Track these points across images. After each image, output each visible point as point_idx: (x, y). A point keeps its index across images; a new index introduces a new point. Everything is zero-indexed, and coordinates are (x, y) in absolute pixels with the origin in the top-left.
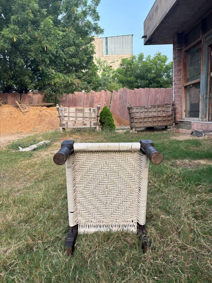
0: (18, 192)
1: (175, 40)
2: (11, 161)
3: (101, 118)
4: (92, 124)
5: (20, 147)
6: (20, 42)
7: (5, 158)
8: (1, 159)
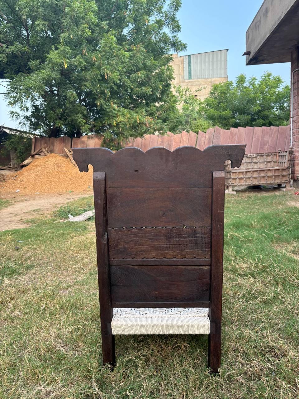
0: (67, 289)
1: (295, 56)
2: (58, 236)
5: (70, 215)
6: (72, 68)
7: (50, 232)
8: (45, 234)
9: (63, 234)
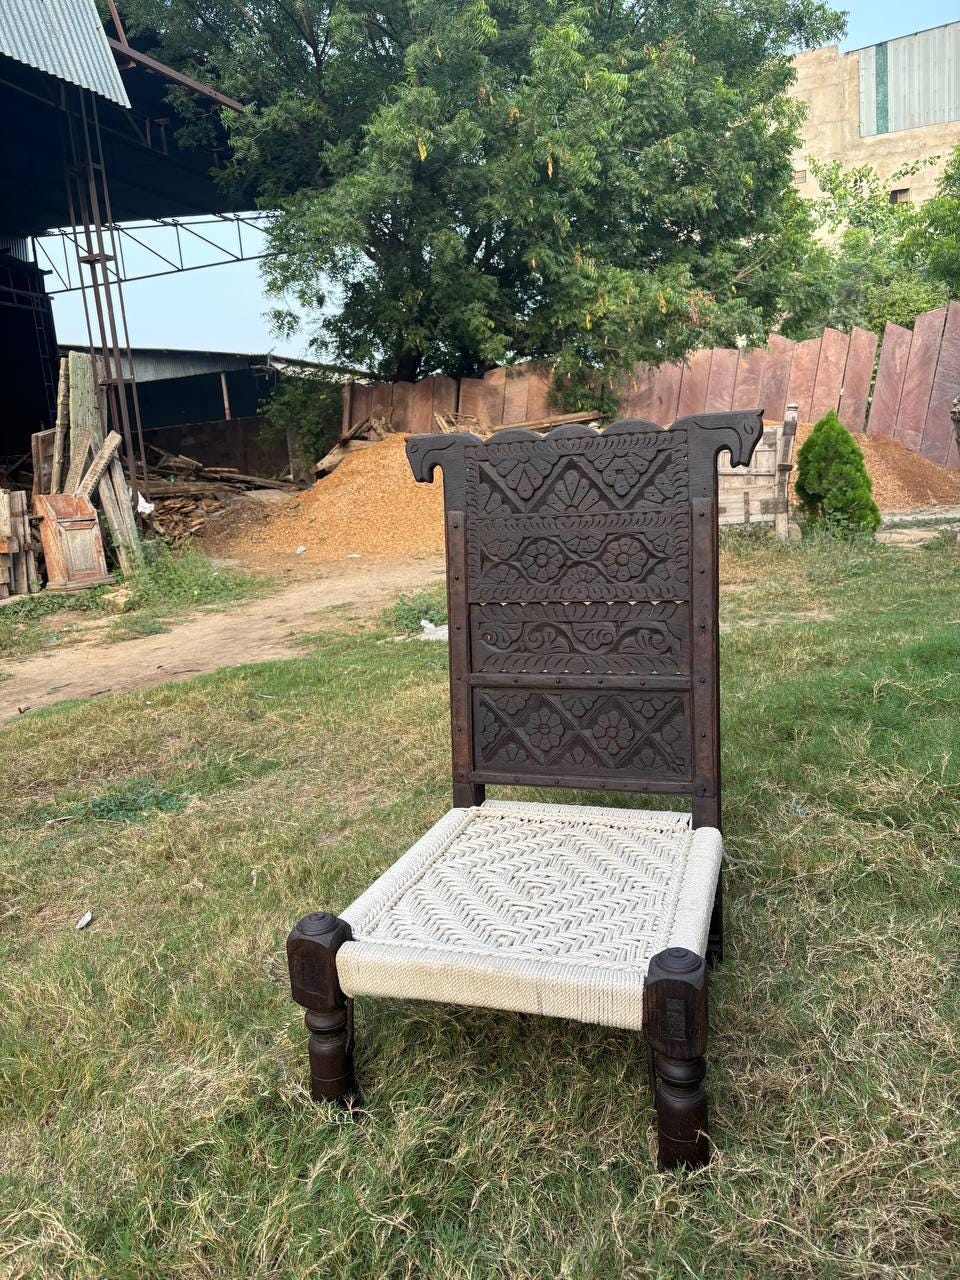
0: (342, 829)
2: (371, 684)
3: (804, 473)
4: (755, 506)
5: (424, 623)
7: (354, 670)
8: (338, 676)
9: (386, 677)
